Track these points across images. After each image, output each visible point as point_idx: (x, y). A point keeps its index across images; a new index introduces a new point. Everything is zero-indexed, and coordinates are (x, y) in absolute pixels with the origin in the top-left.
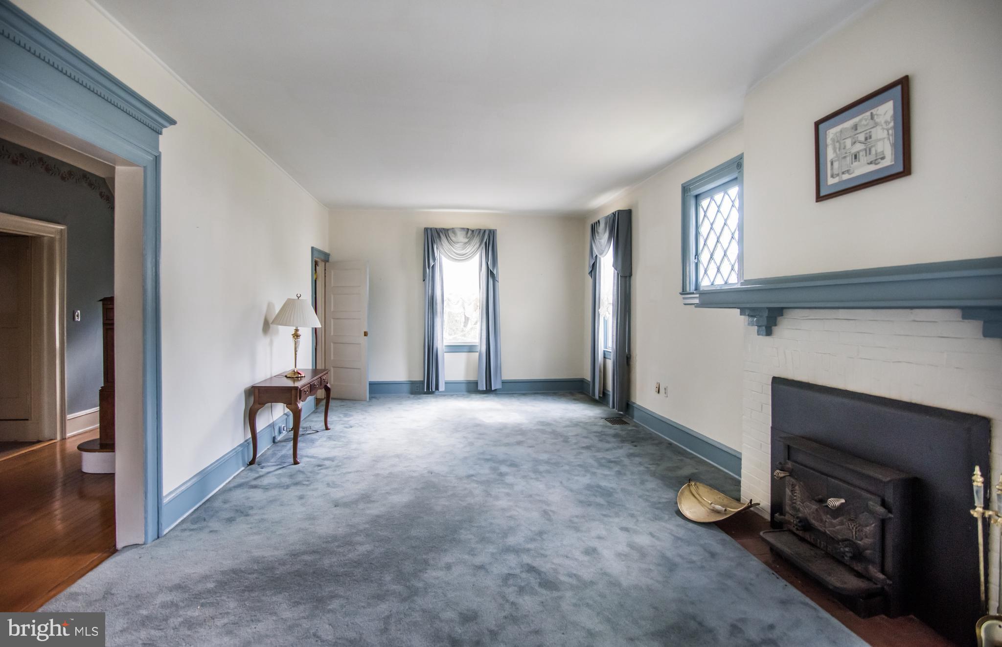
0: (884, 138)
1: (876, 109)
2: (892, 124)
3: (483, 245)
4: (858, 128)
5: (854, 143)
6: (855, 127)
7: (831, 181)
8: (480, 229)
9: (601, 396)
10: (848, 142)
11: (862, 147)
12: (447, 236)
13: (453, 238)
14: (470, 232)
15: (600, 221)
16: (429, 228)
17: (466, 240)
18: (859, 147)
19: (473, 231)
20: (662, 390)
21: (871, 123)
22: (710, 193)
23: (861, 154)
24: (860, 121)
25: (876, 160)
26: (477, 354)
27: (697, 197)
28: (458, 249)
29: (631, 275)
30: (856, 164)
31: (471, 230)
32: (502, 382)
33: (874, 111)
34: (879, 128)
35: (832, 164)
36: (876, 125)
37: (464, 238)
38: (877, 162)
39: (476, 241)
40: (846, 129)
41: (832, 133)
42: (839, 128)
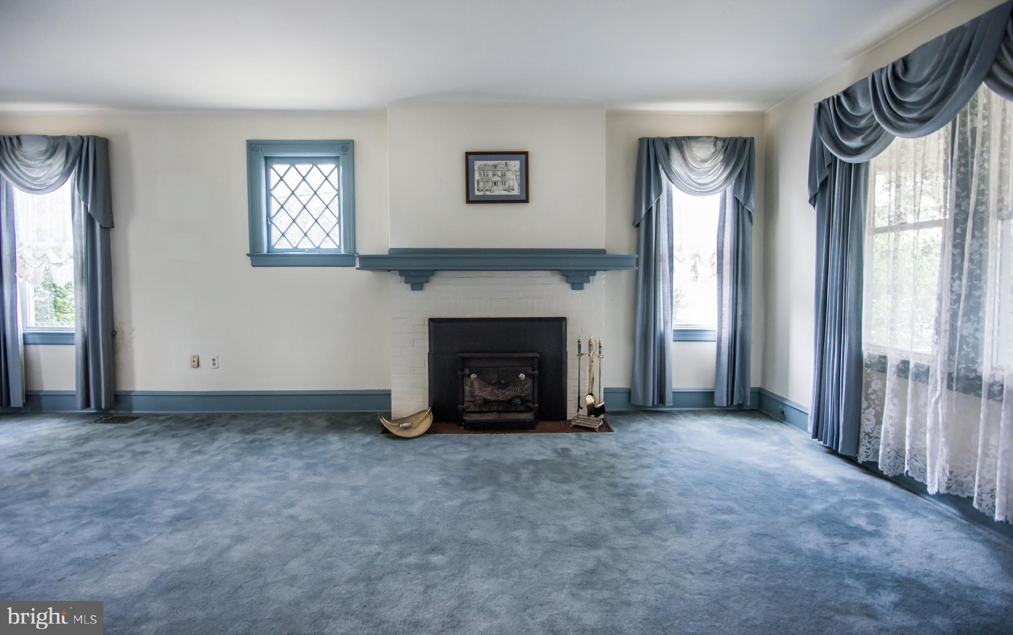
0: (514, 179)
1: (509, 161)
2: (519, 173)
4: (497, 168)
5: (494, 175)
6: (495, 166)
7: (477, 193)
9: (30, 403)
10: (490, 174)
11: (500, 179)
15: (22, 138)
18: (496, 179)
20: (206, 363)
21: (506, 168)
22: (292, 161)
23: (499, 183)
24: (499, 164)
27: (267, 158)
29: (112, 226)
30: (495, 188)
34: (510, 173)
35: (478, 182)
36: (509, 170)
38: (509, 190)
40: (488, 165)
41: (478, 164)
42: (484, 162)
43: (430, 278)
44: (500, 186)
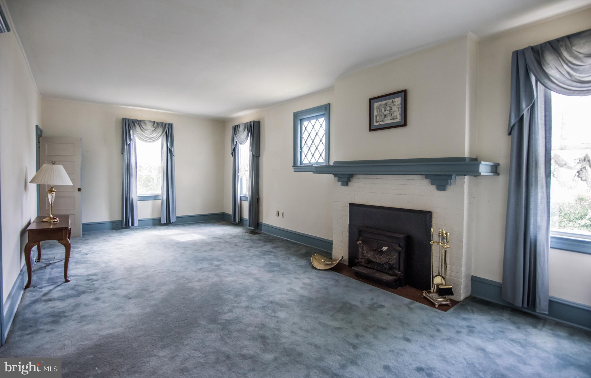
0: (397, 111)
1: (394, 99)
2: (400, 106)
3: (164, 133)
4: (387, 105)
5: (385, 110)
6: (386, 104)
7: (376, 124)
8: (163, 123)
9: (239, 221)
10: (383, 110)
12: (140, 126)
13: (144, 127)
14: (156, 124)
15: (240, 125)
16: (126, 119)
17: (153, 129)
18: (387, 112)
19: (158, 123)
20: (280, 215)
21: (392, 104)
22: (309, 119)
23: (388, 115)
24: (388, 102)
25: (394, 118)
26: (160, 201)
27: (301, 120)
28: (147, 134)
29: (259, 155)
30: (386, 119)
31: (156, 123)
32: (177, 218)
33: (394, 100)
34: (395, 107)
35: (376, 117)
36: (394, 105)
37: (151, 127)
38: (394, 119)
39: (160, 131)
40: (382, 104)
41: (376, 105)
42: (379, 103)
43: (351, 179)
44: (389, 118)
